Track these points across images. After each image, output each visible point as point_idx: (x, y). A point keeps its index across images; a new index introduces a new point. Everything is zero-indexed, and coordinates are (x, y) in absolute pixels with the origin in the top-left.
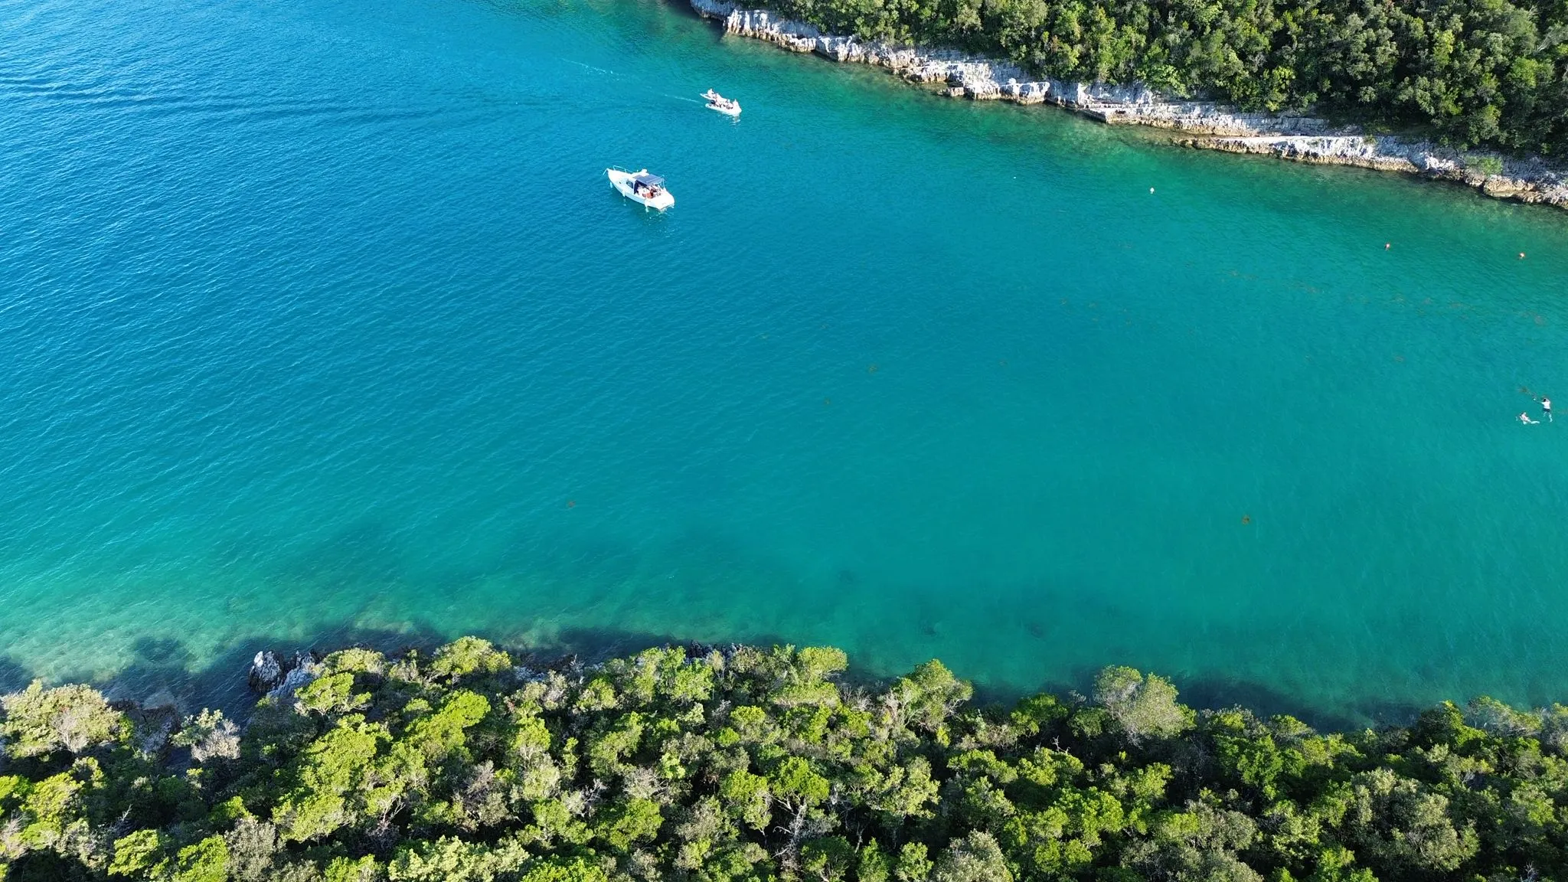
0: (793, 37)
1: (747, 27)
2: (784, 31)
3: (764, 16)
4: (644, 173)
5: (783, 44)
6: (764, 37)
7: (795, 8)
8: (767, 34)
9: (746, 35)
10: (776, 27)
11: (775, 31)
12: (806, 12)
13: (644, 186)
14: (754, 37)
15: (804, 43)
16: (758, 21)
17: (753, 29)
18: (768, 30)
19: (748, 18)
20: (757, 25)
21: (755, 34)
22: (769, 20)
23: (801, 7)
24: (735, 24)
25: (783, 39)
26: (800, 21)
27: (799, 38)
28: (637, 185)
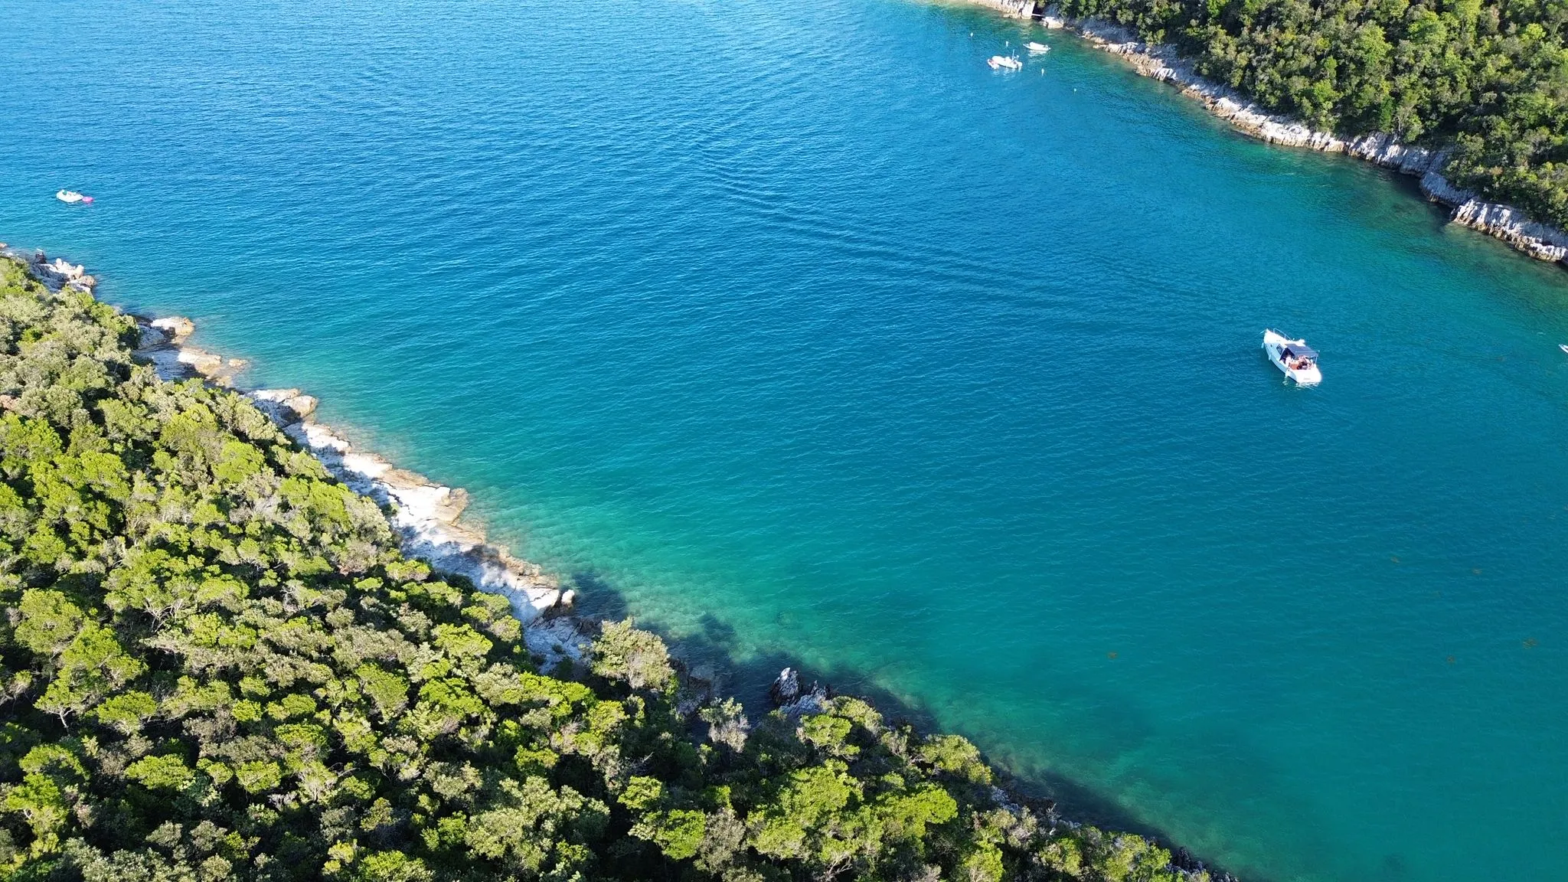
0: (1537, 242)
1: (1481, 220)
2: (1526, 232)
3: (1507, 213)
4: (1301, 343)
5: (1521, 246)
6: (1499, 235)
7: (1550, 211)
8: (1504, 233)
9: (1476, 229)
10: (1518, 227)
11: (1515, 231)
12: (1563, 217)
13: (1293, 355)
14: (1486, 232)
15: (1549, 250)
16: (1498, 216)
17: (1487, 223)
18: (1506, 229)
19: (1484, 211)
20: (1494, 221)
21: (1488, 229)
22: (1511, 217)
23: (1559, 211)
24: (1466, 215)
25: (1522, 242)
26: (1553, 227)
27: (1544, 244)
28: (1286, 353)
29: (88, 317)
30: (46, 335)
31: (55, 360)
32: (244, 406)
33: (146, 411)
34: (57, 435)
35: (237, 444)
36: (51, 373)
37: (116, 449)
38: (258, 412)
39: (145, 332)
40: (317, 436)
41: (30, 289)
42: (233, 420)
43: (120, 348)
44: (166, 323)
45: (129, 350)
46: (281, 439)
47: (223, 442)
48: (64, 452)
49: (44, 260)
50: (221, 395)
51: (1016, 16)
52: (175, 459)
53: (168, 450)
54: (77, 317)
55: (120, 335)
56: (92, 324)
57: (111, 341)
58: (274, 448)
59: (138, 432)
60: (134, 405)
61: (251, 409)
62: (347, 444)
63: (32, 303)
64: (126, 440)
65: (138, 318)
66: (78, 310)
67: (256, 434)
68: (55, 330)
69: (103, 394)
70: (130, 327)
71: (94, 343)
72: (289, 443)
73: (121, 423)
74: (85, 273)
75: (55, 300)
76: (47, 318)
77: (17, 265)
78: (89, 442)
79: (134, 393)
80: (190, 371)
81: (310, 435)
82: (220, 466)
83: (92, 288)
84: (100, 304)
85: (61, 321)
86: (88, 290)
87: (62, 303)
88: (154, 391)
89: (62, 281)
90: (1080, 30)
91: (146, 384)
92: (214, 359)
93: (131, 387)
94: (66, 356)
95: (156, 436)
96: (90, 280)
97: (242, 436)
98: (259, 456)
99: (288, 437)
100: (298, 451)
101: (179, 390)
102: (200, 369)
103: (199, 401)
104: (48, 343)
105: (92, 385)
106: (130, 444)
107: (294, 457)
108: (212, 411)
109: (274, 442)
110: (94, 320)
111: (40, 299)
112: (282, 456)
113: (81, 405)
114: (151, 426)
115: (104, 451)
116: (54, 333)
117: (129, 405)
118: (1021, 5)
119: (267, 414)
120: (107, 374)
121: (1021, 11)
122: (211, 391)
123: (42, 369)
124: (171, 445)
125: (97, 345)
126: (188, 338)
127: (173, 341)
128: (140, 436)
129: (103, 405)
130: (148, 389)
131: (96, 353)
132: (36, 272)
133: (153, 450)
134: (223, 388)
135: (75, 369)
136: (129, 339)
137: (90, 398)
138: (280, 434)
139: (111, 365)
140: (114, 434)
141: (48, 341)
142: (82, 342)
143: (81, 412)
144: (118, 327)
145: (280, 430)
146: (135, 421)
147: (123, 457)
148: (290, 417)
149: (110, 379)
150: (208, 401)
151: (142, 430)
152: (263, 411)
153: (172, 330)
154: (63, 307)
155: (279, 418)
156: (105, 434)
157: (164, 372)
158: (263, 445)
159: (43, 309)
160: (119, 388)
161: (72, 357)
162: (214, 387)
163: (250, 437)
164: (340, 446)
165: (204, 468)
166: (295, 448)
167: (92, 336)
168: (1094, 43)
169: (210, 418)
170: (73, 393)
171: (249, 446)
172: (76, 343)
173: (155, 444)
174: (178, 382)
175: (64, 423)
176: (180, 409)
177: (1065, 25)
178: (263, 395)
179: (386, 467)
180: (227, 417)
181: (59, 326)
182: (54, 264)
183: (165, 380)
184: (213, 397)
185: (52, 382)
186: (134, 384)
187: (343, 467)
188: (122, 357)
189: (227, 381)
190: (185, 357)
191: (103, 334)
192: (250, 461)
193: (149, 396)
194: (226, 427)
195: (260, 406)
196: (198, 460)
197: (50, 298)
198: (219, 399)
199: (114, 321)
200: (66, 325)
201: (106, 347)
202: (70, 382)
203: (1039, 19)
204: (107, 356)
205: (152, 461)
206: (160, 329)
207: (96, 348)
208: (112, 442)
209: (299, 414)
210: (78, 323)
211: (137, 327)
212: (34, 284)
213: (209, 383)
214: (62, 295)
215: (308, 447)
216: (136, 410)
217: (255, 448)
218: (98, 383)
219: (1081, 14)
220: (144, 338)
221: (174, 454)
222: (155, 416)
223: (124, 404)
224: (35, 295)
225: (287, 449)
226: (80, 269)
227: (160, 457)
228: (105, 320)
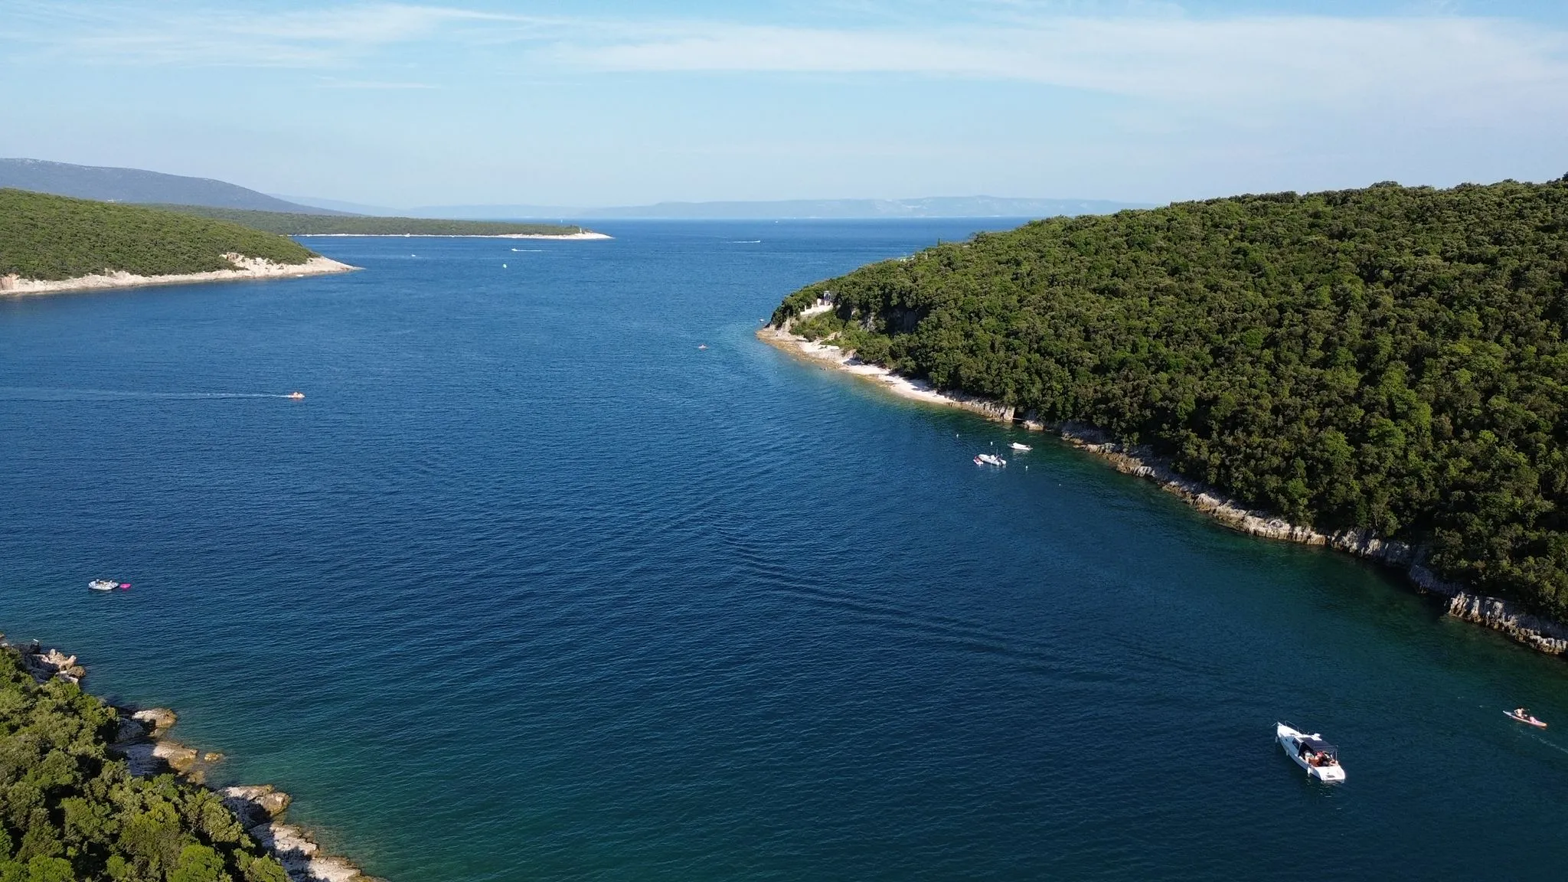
0: (1536, 634)
1: (1475, 612)
2: (1521, 624)
3: (1499, 605)
4: (1316, 737)
5: (1521, 639)
6: (1496, 627)
7: (1542, 604)
8: (1501, 625)
9: (1472, 620)
10: (1513, 619)
11: (1511, 622)
12: (1556, 610)
14: (1483, 624)
15: (1550, 642)
16: (1492, 609)
17: (1482, 615)
18: (1502, 620)
19: (1477, 604)
20: (1488, 613)
21: (1484, 622)
22: (1505, 609)
23: (1551, 604)
24: (1459, 607)
25: (1520, 634)
26: (1548, 618)
27: (1543, 636)
28: (1304, 748)
29: (70, 709)
30: (23, 728)
31: (27, 754)
32: (213, 805)
33: (109, 810)
34: (9, 837)
35: (199, 848)
36: (18, 769)
37: (69, 853)
38: (226, 811)
39: (124, 725)
40: (284, 839)
41: (17, 679)
42: (198, 821)
43: (97, 742)
44: (147, 715)
45: (104, 744)
46: (246, 841)
47: (184, 845)
48: (12, 856)
49: (38, 650)
50: (190, 793)
51: (998, 420)
52: (129, 865)
53: (124, 854)
54: (59, 708)
55: (99, 727)
56: (73, 717)
57: (88, 735)
58: (237, 852)
59: (96, 834)
60: (98, 803)
61: (219, 807)
62: (314, 847)
63: (16, 694)
64: (82, 843)
65: (120, 711)
66: (62, 701)
67: (221, 836)
68: (33, 722)
69: (69, 791)
70: (110, 720)
71: (71, 736)
72: (254, 845)
73: (81, 823)
74: (76, 664)
75: (40, 691)
76: (27, 710)
77: (10, 655)
78: (42, 845)
79: (100, 790)
80: (163, 766)
81: (277, 836)
82: (177, 872)
83: (80, 678)
84: (84, 696)
85: (41, 713)
86: (76, 680)
87: (47, 694)
88: (122, 788)
89: (53, 670)
90: (1059, 434)
91: (115, 781)
92: (190, 754)
93: (98, 785)
94: (38, 750)
95: (114, 837)
96: (80, 671)
97: (204, 838)
98: (219, 861)
99: (253, 839)
100: (260, 856)
101: (149, 787)
102: (174, 765)
103: (166, 799)
104: (23, 737)
105: (59, 781)
106: (84, 848)
107: (257, 861)
108: (177, 810)
109: (237, 844)
110: (76, 712)
111: (25, 690)
112: (243, 861)
113: (42, 804)
114: (111, 827)
115: (56, 856)
116: (31, 726)
117: (93, 803)
118: (1002, 411)
119: (235, 813)
120: (77, 770)
121: (1002, 415)
122: (181, 788)
123: (10, 764)
124: (128, 849)
125: (73, 738)
126: (167, 729)
127: (152, 735)
128: (97, 837)
129: (66, 803)
130: (116, 786)
131: (70, 747)
132: (29, 663)
133: (108, 854)
134: (193, 784)
135: (45, 765)
136: (107, 732)
137: (53, 795)
138: (246, 836)
139: (83, 759)
140: (71, 836)
141: (24, 735)
142: (58, 735)
143: (42, 811)
144: (98, 719)
145: (246, 831)
146: (96, 821)
147: (75, 862)
148: (257, 817)
149: (79, 775)
150: (175, 799)
151: (101, 831)
152: (231, 810)
153: (153, 721)
154: (46, 699)
155: (247, 817)
156: (61, 836)
157: (136, 767)
158: (226, 849)
159: (25, 700)
160: (87, 785)
161: (44, 751)
162: (184, 784)
163: (213, 839)
164: (307, 848)
165: (158, 875)
166: (258, 851)
167: (69, 728)
168: (1073, 443)
169: (174, 817)
170: (37, 791)
171: (210, 850)
172: (52, 736)
173: (112, 848)
174: (149, 778)
175: (20, 824)
176: (145, 808)
177: (1044, 427)
178: (235, 792)
179: (353, 872)
180: (192, 817)
181: (39, 718)
182: (47, 654)
183: (135, 776)
184: (182, 795)
185: (17, 780)
186: (103, 780)
187: (307, 873)
188: (94, 751)
189: (199, 777)
190: (160, 752)
191: (81, 727)
192: (208, 867)
193: (116, 795)
194: (190, 829)
195: (230, 804)
196: (153, 865)
197: (36, 689)
198: (187, 797)
199: (96, 711)
200: (46, 717)
201: (82, 741)
202: (36, 778)
203: (1021, 422)
204: (80, 751)
205: (105, 867)
206: (140, 721)
207: (71, 742)
208: (66, 845)
209: (269, 812)
210: (59, 715)
211: (118, 719)
212: (22, 674)
213: (180, 780)
214: (48, 686)
215: (273, 849)
216: (99, 810)
217: (216, 853)
218: (66, 779)
219: (1060, 418)
220: (123, 731)
221: (128, 858)
222: (117, 816)
223: (88, 803)
224: (21, 686)
225: (250, 854)
226: (72, 659)
227: (114, 862)
228: (87, 713)
